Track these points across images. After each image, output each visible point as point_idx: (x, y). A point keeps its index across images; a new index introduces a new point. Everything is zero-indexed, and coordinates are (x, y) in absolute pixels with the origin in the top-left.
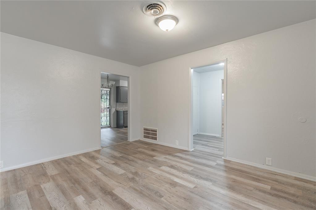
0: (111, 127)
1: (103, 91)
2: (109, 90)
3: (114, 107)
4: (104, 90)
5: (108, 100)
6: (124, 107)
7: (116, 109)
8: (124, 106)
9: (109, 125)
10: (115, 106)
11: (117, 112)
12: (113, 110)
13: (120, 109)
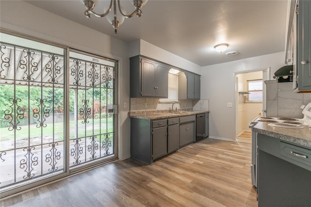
0: (117, 158)
1: (99, 66)
2: (112, 64)
3: (124, 110)
4: (101, 64)
5: (110, 91)
6: (146, 109)
7: (129, 113)
8: (146, 106)
9: (114, 153)
10: (126, 105)
11: (133, 122)
12: (123, 116)
13: (139, 113)
